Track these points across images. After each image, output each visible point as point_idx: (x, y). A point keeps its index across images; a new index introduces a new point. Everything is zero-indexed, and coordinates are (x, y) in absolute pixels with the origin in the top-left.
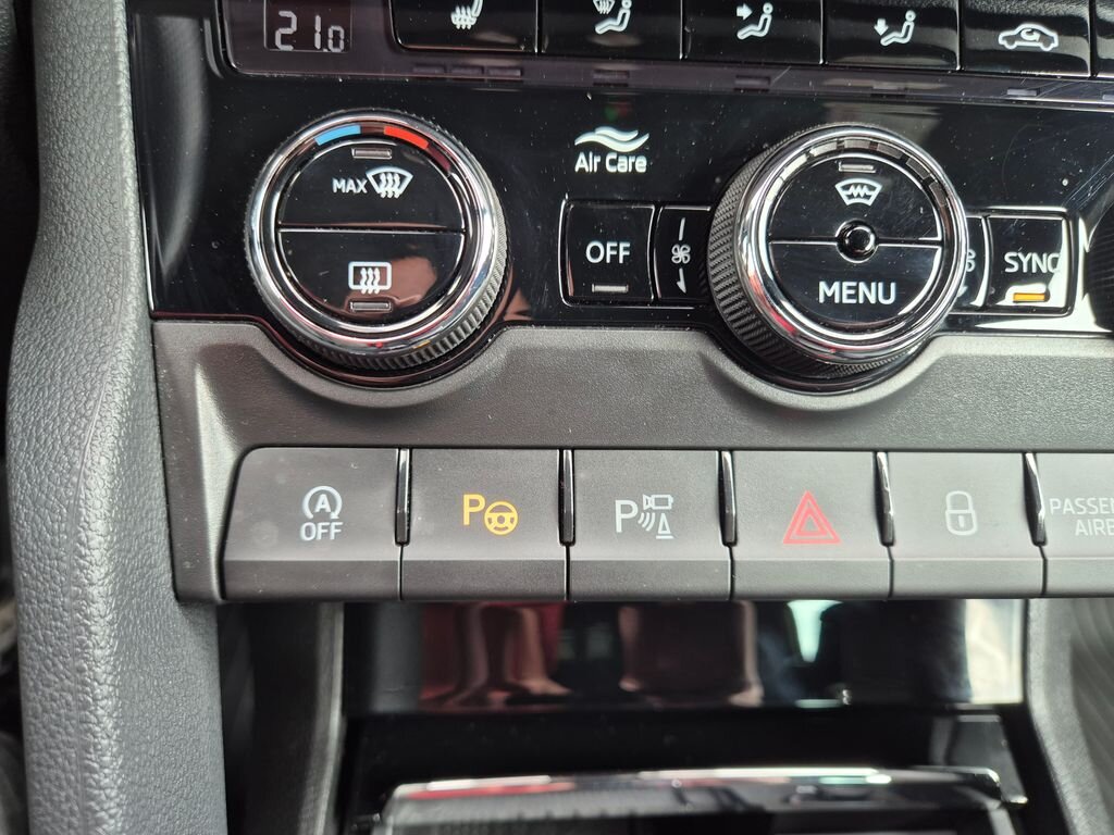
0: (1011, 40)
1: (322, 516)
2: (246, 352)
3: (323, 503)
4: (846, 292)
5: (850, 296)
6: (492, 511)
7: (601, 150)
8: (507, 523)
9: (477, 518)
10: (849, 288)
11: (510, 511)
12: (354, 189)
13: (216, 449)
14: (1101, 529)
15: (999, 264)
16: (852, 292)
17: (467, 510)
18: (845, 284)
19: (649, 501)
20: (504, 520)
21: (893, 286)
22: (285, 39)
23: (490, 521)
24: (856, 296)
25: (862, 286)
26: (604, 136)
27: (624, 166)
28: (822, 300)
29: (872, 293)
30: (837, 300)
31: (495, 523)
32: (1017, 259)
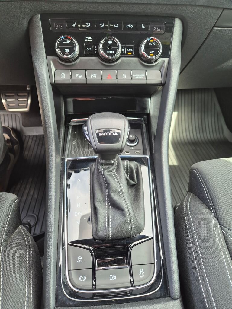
0: (128, 27)
1: (63, 76)
3: (63, 75)
7: (88, 39)
9: (78, 76)
12: (65, 43)
13: (53, 69)
14: (138, 77)
15: (127, 50)
17: (77, 75)
18: (109, 51)
19: (94, 75)
20: (80, 76)
22: (57, 28)
26: (88, 37)
27: (90, 41)
28: (107, 53)
29: (112, 52)
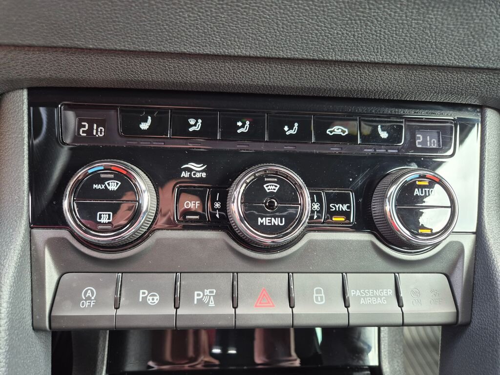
0: (331, 132)
1: (89, 298)
2: (64, 240)
3: (89, 294)
4: (267, 221)
5: (269, 223)
6: (150, 296)
7: (190, 170)
8: (155, 301)
9: (145, 298)
10: (269, 220)
11: (156, 296)
12: (100, 187)
13: (51, 274)
14: (370, 301)
15: (329, 208)
16: (270, 221)
17: (141, 296)
18: (267, 219)
19: (207, 292)
20: (154, 299)
21: (283, 219)
22: (83, 132)
23: (149, 300)
24: (271, 223)
25: (273, 219)
26: (191, 165)
27: (198, 175)
28: (259, 224)
29: (276, 222)
30: (264, 224)
31: (151, 301)
32: (334, 206)
